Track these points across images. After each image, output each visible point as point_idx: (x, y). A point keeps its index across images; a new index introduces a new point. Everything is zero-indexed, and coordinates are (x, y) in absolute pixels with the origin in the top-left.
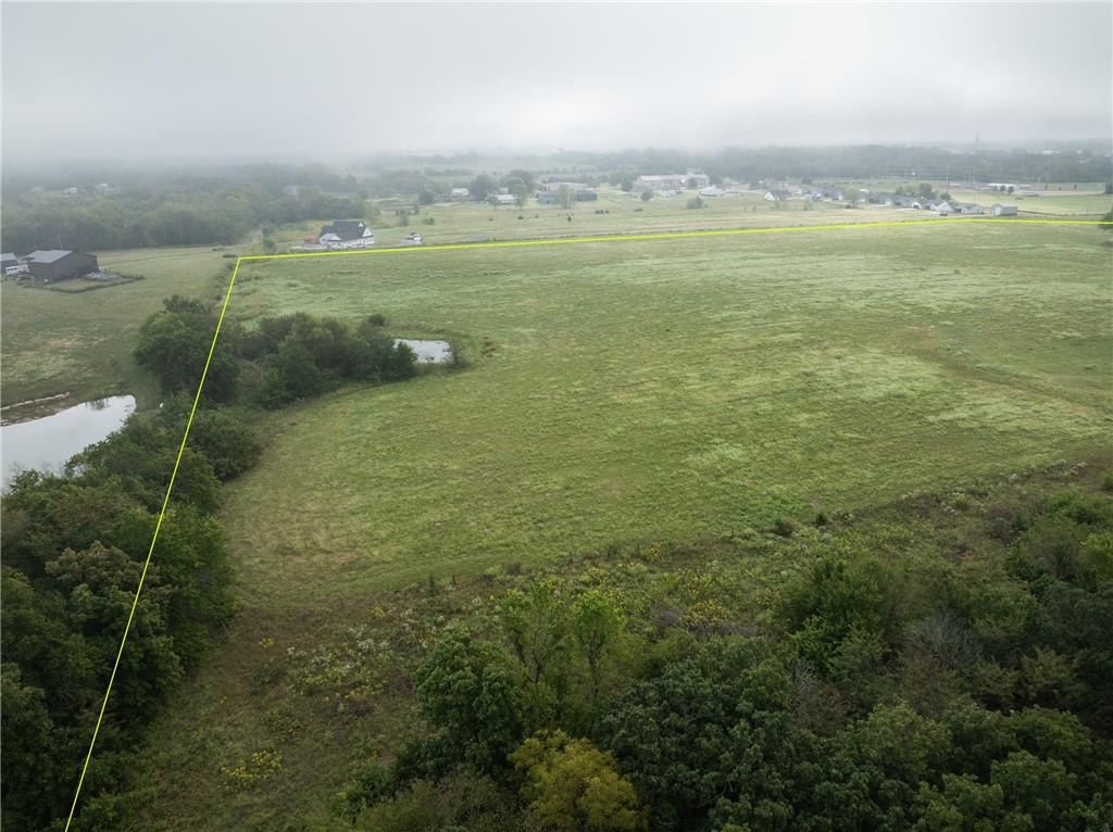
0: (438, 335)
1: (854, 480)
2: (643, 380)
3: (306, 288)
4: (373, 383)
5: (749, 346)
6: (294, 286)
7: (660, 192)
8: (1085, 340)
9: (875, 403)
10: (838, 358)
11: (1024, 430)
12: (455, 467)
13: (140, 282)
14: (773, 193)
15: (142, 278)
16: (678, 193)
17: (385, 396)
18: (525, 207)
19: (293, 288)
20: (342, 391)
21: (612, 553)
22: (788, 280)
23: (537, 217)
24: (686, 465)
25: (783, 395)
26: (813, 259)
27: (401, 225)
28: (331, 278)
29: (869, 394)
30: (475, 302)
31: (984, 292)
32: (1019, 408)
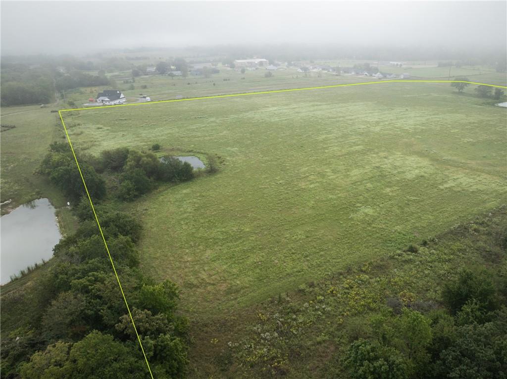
0: (190, 153)
1: (427, 221)
2: (307, 175)
3: (108, 130)
4: (175, 183)
5: (343, 154)
6: (101, 128)
7: (248, 68)
8: (475, 143)
9: (414, 181)
10: (385, 158)
11: (480, 190)
12: (248, 230)
13: (14, 129)
14: (301, 69)
15: (14, 127)
16: (256, 69)
17: (184, 190)
18: (187, 78)
19: (101, 130)
20: (161, 189)
21: (349, 271)
22: (340, 117)
23: (196, 83)
24: (352, 219)
25: (373, 179)
26: (344, 105)
27: (130, 89)
28: (118, 122)
29: (409, 176)
30: (199, 134)
31: (424, 120)
32: (472, 179)
